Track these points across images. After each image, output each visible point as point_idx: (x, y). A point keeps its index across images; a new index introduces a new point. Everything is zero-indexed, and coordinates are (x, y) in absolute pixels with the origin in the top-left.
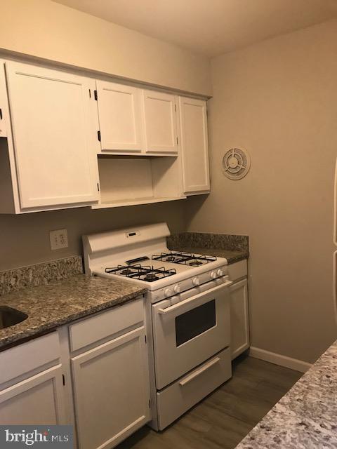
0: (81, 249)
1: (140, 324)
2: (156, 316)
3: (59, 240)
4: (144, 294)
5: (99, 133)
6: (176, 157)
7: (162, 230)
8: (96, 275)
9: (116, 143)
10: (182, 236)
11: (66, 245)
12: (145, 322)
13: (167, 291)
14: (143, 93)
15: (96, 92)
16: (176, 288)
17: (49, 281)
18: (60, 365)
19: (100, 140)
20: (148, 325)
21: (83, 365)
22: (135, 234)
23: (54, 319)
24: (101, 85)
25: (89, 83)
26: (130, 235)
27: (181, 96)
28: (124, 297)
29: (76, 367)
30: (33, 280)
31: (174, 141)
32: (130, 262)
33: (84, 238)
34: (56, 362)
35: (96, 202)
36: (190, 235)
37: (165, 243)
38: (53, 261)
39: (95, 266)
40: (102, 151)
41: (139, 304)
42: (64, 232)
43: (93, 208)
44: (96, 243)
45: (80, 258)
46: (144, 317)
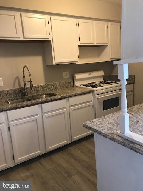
0: (73, 78)
1: (91, 101)
2: (96, 99)
3: (66, 75)
4: (92, 92)
5: (79, 38)
6: (107, 45)
7: (101, 73)
8: (77, 87)
9: (85, 41)
10: (109, 76)
11: (68, 77)
12: (93, 101)
13: (101, 92)
14: (95, 22)
15: (78, 23)
16: (104, 91)
17: (63, 88)
18: (66, 109)
19: (79, 40)
20: (94, 102)
21: (73, 110)
22: (91, 74)
23: (65, 95)
24: (80, 21)
25: (76, 20)
26: (89, 74)
27: (110, 22)
28: (86, 92)
29: (71, 111)
30: (58, 87)
31: (106, 39)
32: (89, 83)
33: (74, 74)
34: (65, 108)
35: (78, 62)
36: (113, 76)
37: (103, 78)
38: (64, 82)
39: (77, 84)
40: (80, 44)
41: (91, 95)
42: (67, 72)
43: (77, 63)
44: (78, 76)
45: (73, 81)
46: (92, 99)
